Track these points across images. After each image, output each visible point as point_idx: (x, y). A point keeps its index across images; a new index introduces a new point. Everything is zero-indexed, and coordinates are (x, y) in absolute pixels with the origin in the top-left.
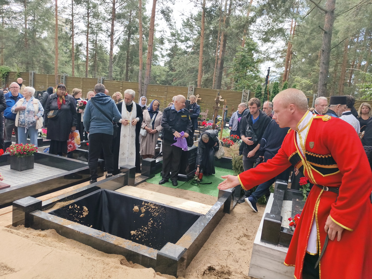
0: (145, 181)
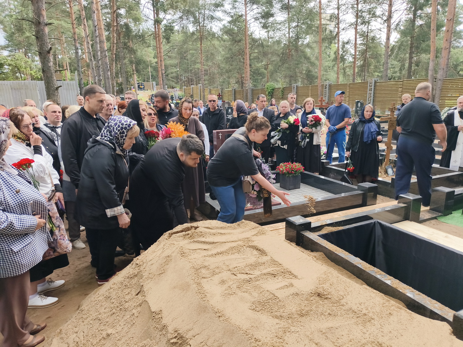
0: (435, 218)
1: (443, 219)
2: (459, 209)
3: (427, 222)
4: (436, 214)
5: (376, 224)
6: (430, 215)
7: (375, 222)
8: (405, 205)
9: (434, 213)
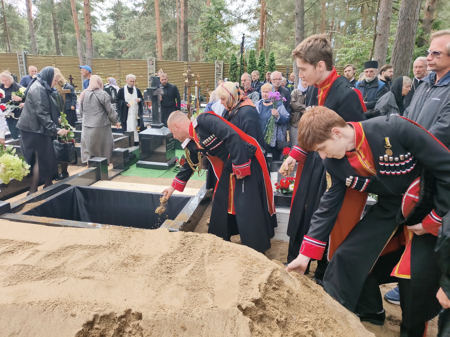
0: (119, 174)
1: (124, 174)
2: (133, 164)
3: (115, 179)
4: (119, 171)
5: (75, 189)
6: (115, 172)
7: (74, 188)
8: (96, 168)
9: (117, 170)
